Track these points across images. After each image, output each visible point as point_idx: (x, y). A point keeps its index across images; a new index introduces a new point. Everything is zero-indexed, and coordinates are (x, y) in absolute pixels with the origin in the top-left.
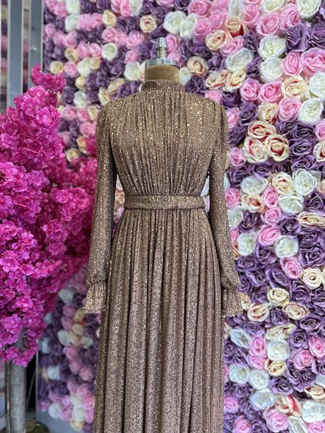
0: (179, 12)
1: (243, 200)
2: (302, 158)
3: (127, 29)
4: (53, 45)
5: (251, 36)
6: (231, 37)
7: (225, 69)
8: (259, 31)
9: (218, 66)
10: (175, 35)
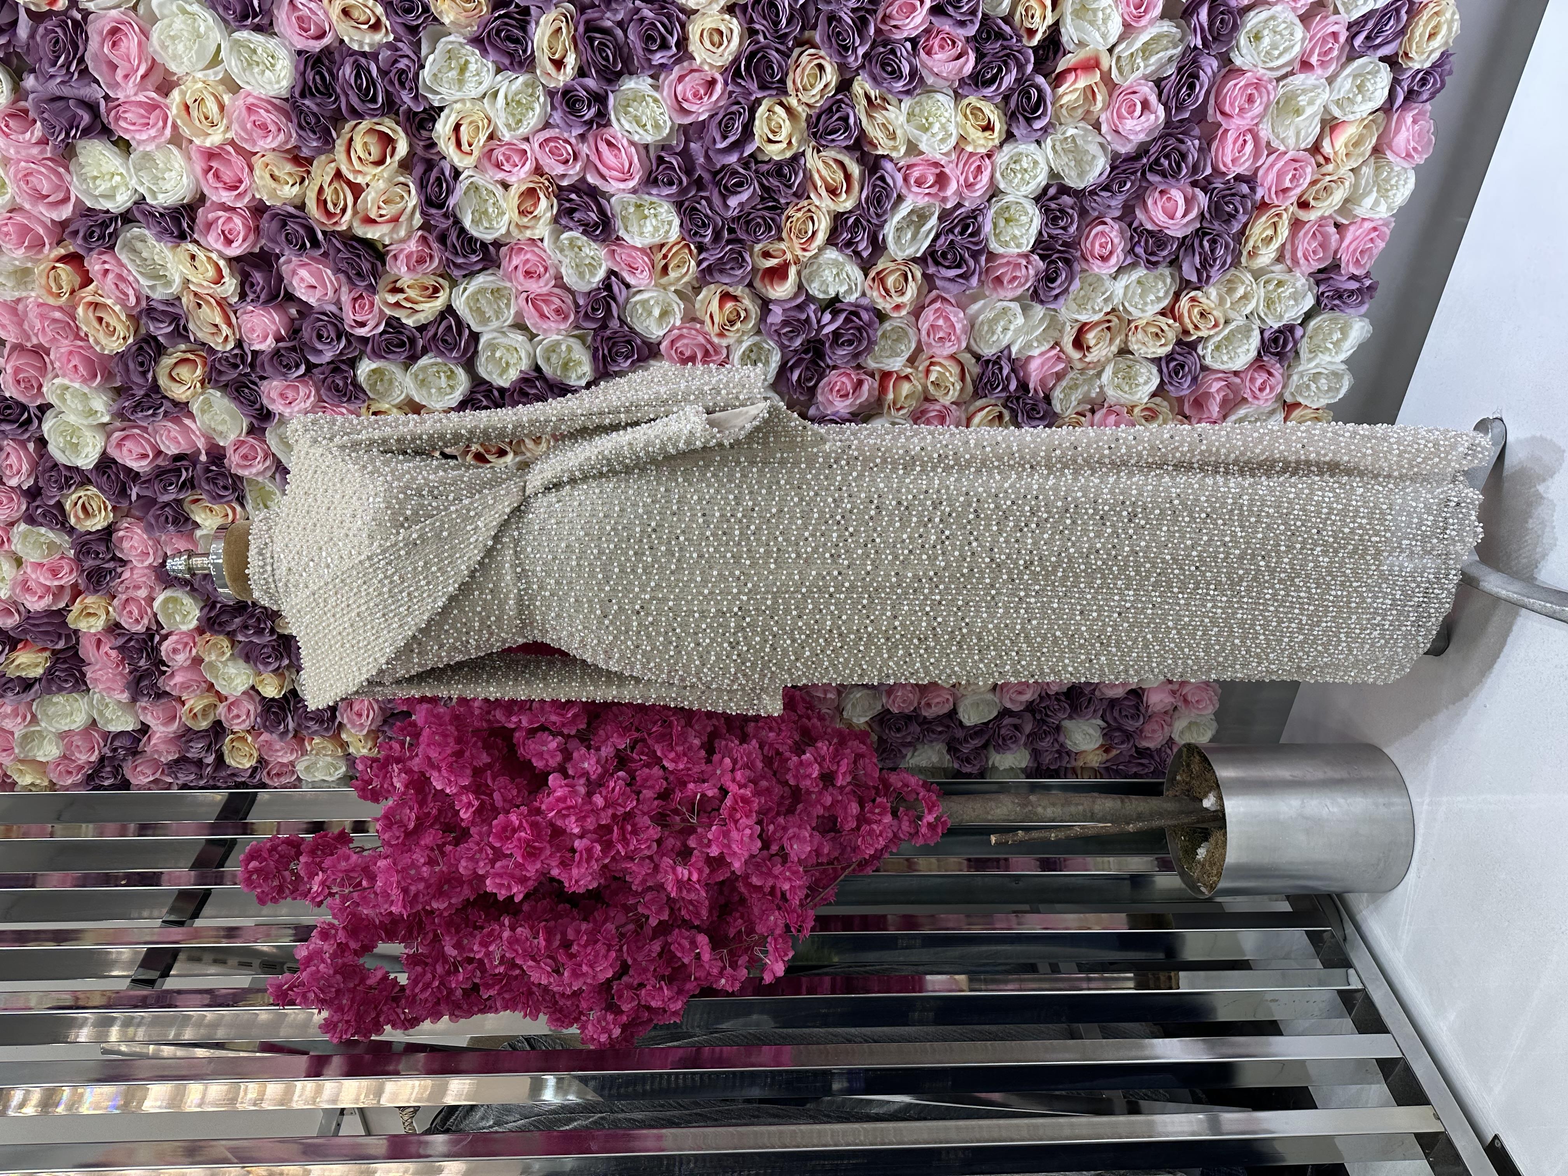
0: (46, 427)
1: (528, 234)
2: (391, 82)
3: (111, 565)
4: (181, 761)
5: (81, 234)
6: (91, 287)
7: (179, 298)
8: (66, 212)
9: (175, 319)
10: (109, 436)
